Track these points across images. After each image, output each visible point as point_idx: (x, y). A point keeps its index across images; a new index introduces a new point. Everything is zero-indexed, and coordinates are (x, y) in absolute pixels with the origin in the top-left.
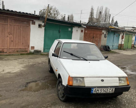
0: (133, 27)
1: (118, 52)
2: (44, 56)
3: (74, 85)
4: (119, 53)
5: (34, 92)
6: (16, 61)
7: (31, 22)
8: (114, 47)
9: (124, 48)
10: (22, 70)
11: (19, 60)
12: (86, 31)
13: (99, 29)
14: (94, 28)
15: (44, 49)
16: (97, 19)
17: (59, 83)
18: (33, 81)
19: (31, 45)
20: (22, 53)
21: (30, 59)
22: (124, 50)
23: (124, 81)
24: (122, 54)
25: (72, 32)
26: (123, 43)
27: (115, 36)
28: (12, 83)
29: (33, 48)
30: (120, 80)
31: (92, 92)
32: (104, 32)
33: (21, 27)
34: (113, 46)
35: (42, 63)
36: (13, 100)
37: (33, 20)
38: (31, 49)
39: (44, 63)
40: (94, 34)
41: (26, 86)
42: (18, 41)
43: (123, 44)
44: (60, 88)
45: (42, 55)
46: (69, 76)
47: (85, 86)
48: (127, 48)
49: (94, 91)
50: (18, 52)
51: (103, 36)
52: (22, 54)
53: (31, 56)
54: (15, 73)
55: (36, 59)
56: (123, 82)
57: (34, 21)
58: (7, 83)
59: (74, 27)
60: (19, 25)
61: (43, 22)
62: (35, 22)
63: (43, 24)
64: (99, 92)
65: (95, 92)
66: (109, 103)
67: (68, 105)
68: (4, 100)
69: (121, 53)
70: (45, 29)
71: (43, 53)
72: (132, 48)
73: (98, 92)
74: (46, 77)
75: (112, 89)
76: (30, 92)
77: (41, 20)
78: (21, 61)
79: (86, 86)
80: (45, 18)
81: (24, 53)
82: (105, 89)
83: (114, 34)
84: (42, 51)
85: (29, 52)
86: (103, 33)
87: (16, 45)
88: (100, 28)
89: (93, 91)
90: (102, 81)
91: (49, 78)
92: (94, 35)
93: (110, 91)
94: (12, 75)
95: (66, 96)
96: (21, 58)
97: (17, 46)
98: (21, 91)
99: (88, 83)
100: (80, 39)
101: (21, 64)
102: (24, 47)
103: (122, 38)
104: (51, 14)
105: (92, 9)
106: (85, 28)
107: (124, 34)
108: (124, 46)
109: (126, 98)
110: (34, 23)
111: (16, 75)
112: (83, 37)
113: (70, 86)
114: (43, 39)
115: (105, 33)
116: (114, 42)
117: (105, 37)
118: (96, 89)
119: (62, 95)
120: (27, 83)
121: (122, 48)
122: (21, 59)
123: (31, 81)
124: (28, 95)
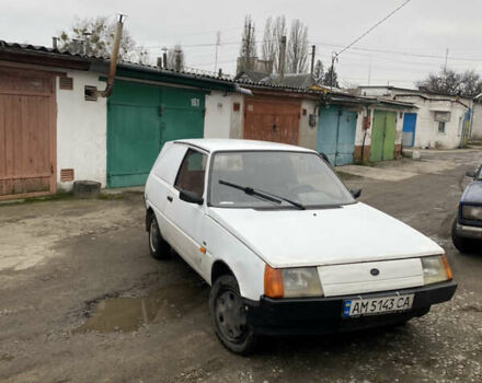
0: (390, 88)
1: (357, 174)
2: (114, 201)
3: (287, 294)
4: (359, 177)
5: (125, 331)
6: (18, 227)
7: (58, 79)
8: (341, 156)
9: (372, 158)
10: (53, 260)
11: (27, 221)
12: (250, 108)
13: (292, 98)
14: (276, 94)
15: (109, 177)
16: (266, 62)
17: (219, 295)
18: (105, 293)
19: (62, 163)
20: (31, 195)
21: (66, 215)
22: (373, 165)
23: (436, 268)
24: (371, 179)
25: (204, 111)
26: (368, 142)
27: (343, 118)
28: (31, 307)
29: (68, 173)
30: (424, 266)
31: (346, 312)
32: (307, 106)
33: (20, 100)
34: (337, 154)
35: (117, 228)
36: (61, 369)
37: (65, 74)
38: (63, 179)
39: (123, 229)
40: (275, 115)
41: (87, 315)
42: (13, 151)
43: (369, 147)
44: (227, 310)
45: (104, 198)
46: (268, 266)
47: (323, 296)
48: (382, 157)
49: (353, 310)
50: (13, 193)
51: (304, 121)
52: (29, 201)
53: (64, 205)
54: (28, 269)
55: (87, 216)
56: (434, 272)
57: (69, 76)
58: (15, 311)
59: (209, 93)
60: (15, 92)
61: (101, 79)
62: (71, 80)
63: (102, 86)
64: (369, 311)
65: (356, 312)
66: (391, 344)
67: (261, 365)
68: (30, 373)
69: (367, 175)
70: (108, 104)
71: (108, 192)
72: (395, 159)
73: (364, 311)
74: (148, 275)
75: (405, 297)
76: (112, 335)
77: (95, 71)
78: (36, 226)
79: (326, 295)
80: (108, 64)
81: (36, 194)
82: (384, 300)
83: (340, 114)
84: (104, 185)
85: (53, 190)
86: (305, 111)
87: (6, 167)
88: (295, 96)
89: (349, 308)
90: (375, 272)
91: (158, 279)
92: (277, 120)
93: (399, 304)
94: (23, 277)
95: (253, 336)
96: (31, 214)
97: (9, 171)
98: (73, 332)
99: (331, 285)
100: (233, 136)
101: (40, 235)
102: (35, 175)
103: (365, 127)
104: (100, 46)
105: (249, 27)
106: (245, 95)
107: (369, 112)
108: (372, 150)
109: (435, 322)
110: (68, 84)
111: (36, 278)
112: (241, 129)
113: (276, 298)
114: (103, 141)
115: (310, 111)
116: (340, 141)
117: (312, 124)
118: (360, 302)
119: (236, 333)
120: (88, 303)
121: (365, 159)
122: (34, 217)
123: (100, 294)
124: (109, 346)
